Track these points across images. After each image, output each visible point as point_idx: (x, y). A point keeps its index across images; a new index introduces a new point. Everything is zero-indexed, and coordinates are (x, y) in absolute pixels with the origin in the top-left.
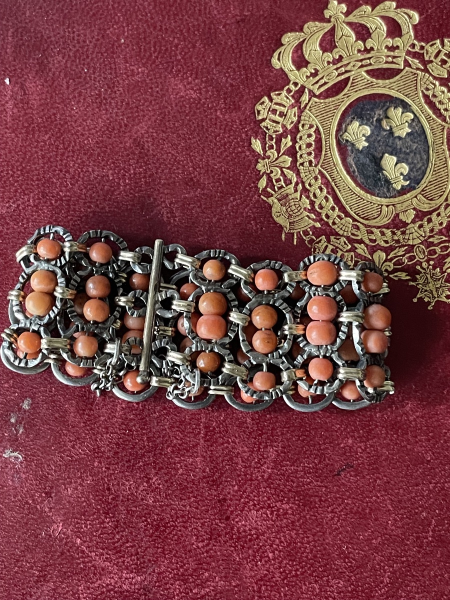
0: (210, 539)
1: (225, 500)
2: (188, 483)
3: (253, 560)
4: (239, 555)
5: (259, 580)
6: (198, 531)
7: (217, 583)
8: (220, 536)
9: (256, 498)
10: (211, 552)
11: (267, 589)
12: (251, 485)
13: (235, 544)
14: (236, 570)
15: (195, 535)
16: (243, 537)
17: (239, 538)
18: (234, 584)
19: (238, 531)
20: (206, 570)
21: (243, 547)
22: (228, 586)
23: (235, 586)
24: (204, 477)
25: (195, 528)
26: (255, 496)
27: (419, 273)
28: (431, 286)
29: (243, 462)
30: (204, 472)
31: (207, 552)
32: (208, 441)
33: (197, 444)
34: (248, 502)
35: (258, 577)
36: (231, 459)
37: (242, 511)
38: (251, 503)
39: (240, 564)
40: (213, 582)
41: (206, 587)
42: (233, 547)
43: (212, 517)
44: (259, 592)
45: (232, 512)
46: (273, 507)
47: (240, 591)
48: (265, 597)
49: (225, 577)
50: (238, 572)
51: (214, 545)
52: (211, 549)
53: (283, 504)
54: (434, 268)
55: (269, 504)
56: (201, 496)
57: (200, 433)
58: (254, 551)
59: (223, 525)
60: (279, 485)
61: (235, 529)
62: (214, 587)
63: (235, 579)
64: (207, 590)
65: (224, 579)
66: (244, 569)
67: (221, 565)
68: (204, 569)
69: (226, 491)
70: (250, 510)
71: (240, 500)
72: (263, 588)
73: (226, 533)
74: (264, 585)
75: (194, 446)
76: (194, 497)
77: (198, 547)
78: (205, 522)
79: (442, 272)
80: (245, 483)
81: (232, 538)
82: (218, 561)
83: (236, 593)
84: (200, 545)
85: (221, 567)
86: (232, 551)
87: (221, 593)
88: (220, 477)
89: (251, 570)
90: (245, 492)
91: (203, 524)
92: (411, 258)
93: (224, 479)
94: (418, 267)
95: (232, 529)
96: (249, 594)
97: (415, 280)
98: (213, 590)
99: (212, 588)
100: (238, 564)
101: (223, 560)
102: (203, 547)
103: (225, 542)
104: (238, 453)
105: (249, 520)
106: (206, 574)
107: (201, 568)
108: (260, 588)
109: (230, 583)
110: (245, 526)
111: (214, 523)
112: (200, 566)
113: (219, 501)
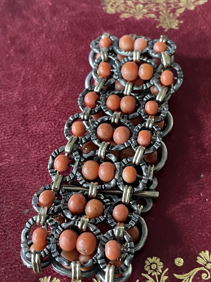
0: (13, 135)
1: (27, 115)
2: (6, 104)
3: (38, 148)
4: (29, 145)
5: (39, 160)
6: (6, 130)
7: (12, 159)
8: (19, 134)
9: (47, 115)
10: (12, 142)
11: (43, 166)
12: (45, 108)
13: (28, 139)
14: (26, 153)
15: (4, 132)
16: (34, 136)
17: (31, 136)
18: (22, 161)
19: (32, 132)
20: (6, 152)
21: (33, 141)
22: (18, 162)
23: (23, 163)
24: (17, 102)
25: (5, 129)
26: (46, 114)
27: (160, 15)
28: (167, 21)
29: (43, 96)
30: (18, 99)
31: (9, 142)
32: (24, 84)
33: (17, 86)
34: (41, 117)
35: (39, 158)
36: (36, 95)
37: (36, 121)
38: (43, 118)
39: (29, 150)
40: (9, 159)
41: (4, 162)
42: (27, 140)
43: (17, 124)
44: (38, 167)
45: (30, 122)
46: (57, 121)
47: (25, 165)
48: (41, 170)
49: (18, 157)
50: (27, 155)
51: (15, 139)
52: (12, 141)
53: (63, 119)
54: (170, 13)
55: (54, 119)
56: (13, 112)
57: (19, 80)
58: (39, 144)
59: (23, 128)
60: (63, 109)
61: (30, 131)
62: (9, 162)
63: (24, 158)
64: (4, 163)
65: (16, 158)
66: (31, 153)
67: (17, 150)
68: (5, 151)
69: (29, 111)
70: (42, 121)
71: (36, 116)
72: (41, 165)
73: (24, 133)
74: (42, 163)
75: (14, 87)
76: (8, 112)
77: (4, 139)
78: (12, 126)
79: (174, 15)
80: (42, 107)
81: (26, 136)
82: (15, 147)
83: (23, 166)
84: (6, 138)
85: (16, 151)
86: (25, 143)
87: (12, 166)
88: (26, 103)
89: (35, 154)
90: (40, 111)
91: (10, 127)
92: (157, 9)
93: (29, 104)
94: (161, 13)
95: (28, 131)
96: (31, 168)
97: (158, 18)
98: (8, 164)
99: (7, 162)
100: (28, 150)
101: (18, 147)
102: (7, 139)
103: (22, 137)
104: (41, 92)
105: (40, 126)
106: (6, 154)
107: (3, 151)
108: (39, 165)
109: (20, 160)
110: (37, 129)
111: (18, 126)
112: (3, 150)
113: (24, 115)
